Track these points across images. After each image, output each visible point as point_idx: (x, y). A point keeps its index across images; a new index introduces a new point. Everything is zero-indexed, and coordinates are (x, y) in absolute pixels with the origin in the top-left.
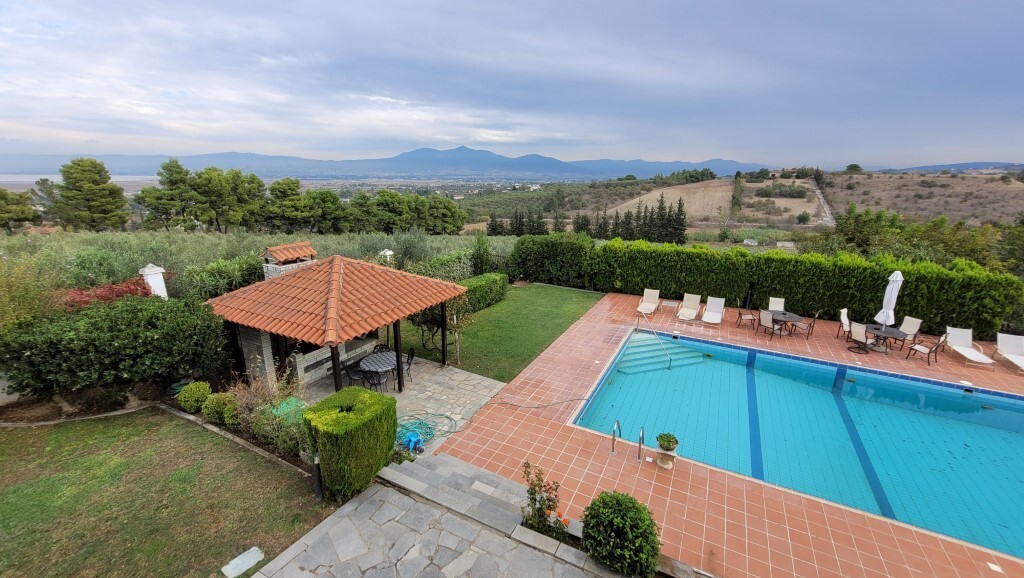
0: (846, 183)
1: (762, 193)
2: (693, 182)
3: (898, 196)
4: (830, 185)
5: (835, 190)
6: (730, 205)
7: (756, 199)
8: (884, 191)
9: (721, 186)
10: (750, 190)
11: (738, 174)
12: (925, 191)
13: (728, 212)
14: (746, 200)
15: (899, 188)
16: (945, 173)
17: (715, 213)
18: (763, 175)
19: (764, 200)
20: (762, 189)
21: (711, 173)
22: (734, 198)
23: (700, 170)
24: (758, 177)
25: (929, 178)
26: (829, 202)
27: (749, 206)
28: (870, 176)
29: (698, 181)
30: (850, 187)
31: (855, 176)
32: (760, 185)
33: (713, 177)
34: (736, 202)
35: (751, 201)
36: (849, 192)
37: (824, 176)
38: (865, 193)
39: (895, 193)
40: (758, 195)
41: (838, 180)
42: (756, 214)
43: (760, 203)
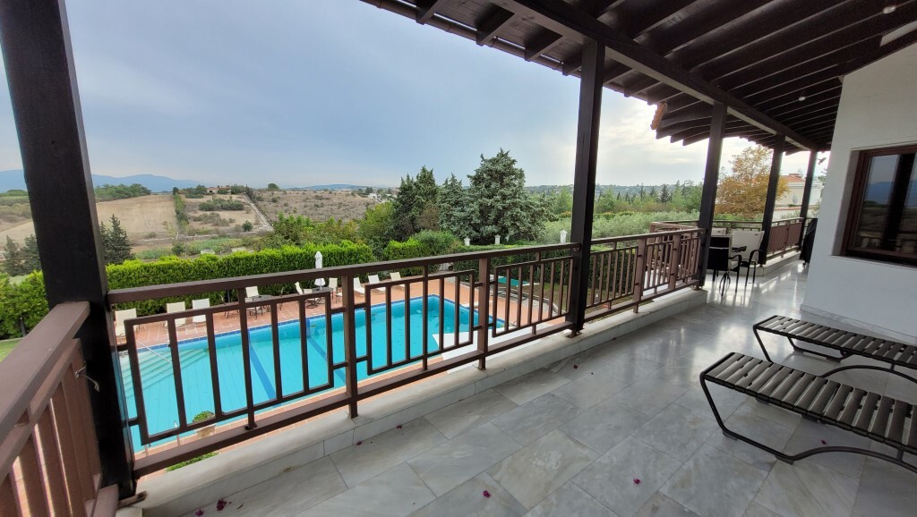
0: (271, 198)
1: (204, 207)
2: (123, 198)
3: (305, 207)
4: (260, 199)
5: (265, 203)
6: (175, 220)
7: (201, 213)
8: (297, 203)
9: (159, 202)
10: (194, 205)
11: (175, 190)
12: (319, 202)
13: (176, 226)
14: (191, 214)
15: (305, 201)
16: (326, 190)
17: (161, 229)
18: (200, 191)
19: (209, 213)
20: (204, 204)
21: (143, 188)
22: (178, 213)
23: (129, 185)
24: (196, 193)
25: (319, 193)
26: (263, 213)
27: (196, 220)
28: (285, 193)
29: (129, 197)
30: (274, 201)
31: (275, 192)
32: (201, 200)
33: (147, 192)
34: (181, 217)
35: (197, 215)
36: (275, 204)
37: (254, 192)
38: (286, 205)
39: (303, 204)
40: (202, 209)
41: (265, 195)
42: (205, 226)
43: (206, 216)
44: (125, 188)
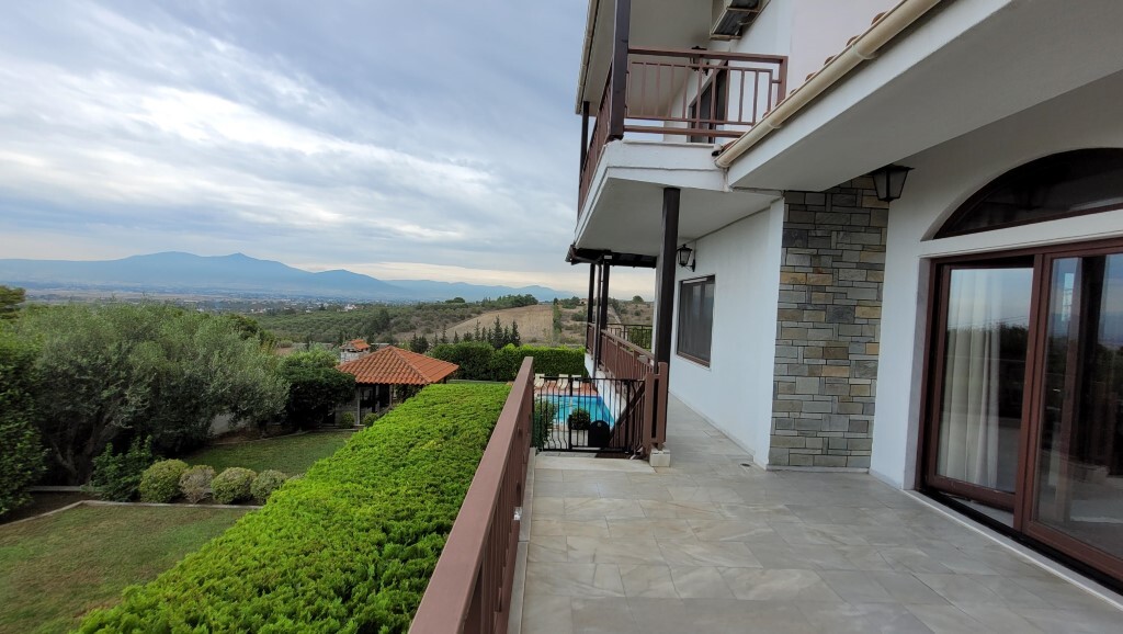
0: (634, 311)
1: (576, 318)
2: (518, 307)
4: (624, 312)
5: (628, 316)
6: (552, 328)
7: (572, 323)
9: (543, 311)
10: (568, 315)
11: (556, 300)
13: (551, 334)
14: (564, 323)
17: (541, 335)
18: (575, 302)
19: (578, 323)
20: (575, 314)
21: (533, 299)
22: (555, 321)
23: (524, 295)
24: (571, 304)
27: (568, 329)
28: (650, 305)
29: (522, 306)
30: (637, 314)
31: (639, 305)
32: (574, 311)
34: (557, 326)
35: (569, 325)
36: (637, 317)
37: (620, 305)
40: (573, 319)
41: (629, 308)
42: (574, 335)
43: (576, 326)
44: (521, 298)
